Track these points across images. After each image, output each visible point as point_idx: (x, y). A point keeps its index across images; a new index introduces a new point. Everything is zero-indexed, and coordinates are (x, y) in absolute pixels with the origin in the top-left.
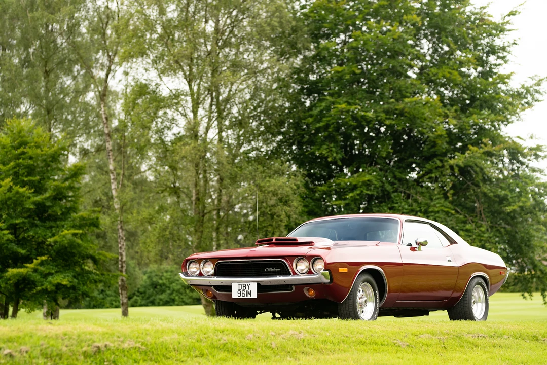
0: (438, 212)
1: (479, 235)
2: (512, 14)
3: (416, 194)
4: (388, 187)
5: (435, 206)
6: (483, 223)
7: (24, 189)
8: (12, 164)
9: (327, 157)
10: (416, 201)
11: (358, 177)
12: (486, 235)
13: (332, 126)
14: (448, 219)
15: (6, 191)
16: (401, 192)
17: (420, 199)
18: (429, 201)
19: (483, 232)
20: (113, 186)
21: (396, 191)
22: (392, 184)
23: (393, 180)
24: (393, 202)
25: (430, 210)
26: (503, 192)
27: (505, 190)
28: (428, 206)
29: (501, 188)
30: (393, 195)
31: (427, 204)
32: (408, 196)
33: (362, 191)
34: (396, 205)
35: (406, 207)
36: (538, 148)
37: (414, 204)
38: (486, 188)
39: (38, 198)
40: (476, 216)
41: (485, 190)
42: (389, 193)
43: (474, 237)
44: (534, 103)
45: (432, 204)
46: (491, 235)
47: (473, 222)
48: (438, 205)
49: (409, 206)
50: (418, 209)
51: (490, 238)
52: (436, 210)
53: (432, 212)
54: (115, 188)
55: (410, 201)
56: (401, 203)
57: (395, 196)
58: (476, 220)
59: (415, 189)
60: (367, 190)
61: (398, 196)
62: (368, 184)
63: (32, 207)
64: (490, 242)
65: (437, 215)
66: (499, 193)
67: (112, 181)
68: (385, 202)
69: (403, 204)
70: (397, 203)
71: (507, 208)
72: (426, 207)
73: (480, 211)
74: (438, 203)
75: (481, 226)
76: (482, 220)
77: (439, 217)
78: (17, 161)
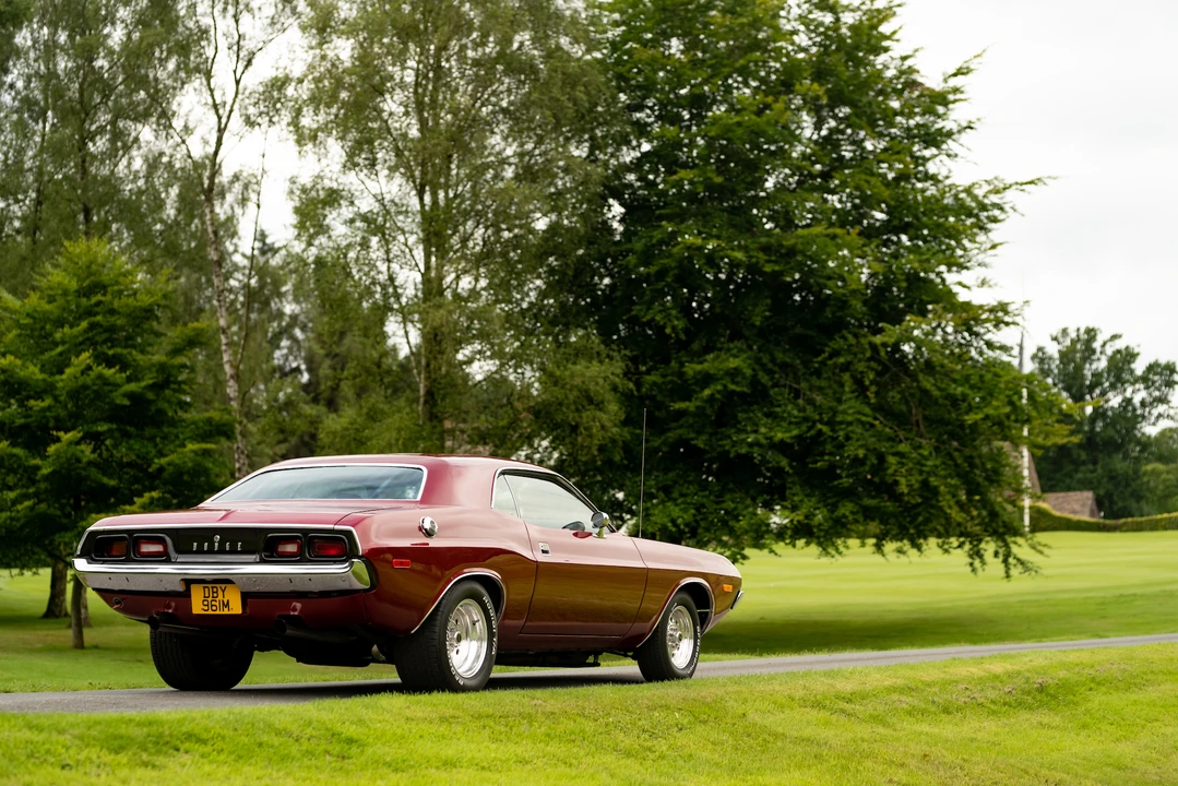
0: (850, 424)
1: (919, 463)
2: (959, 72)
3: (810, 390)
4: (764, 378)
5: (845, 412)
6: (924, 442)
7: (113, 371)
8: (84, 324)
9: (664, 327)
10: (811, 402)
11: (714, 360)
12: (930, 463)
13: (671, 273)
14: (866, 434)
15: (78, 375)
16: (784, 386)
17: (819, 399)
18: (834, 404)
19: (926, 458)
20: (226, 358)
21: (776, 385)
22: (770, 373)
23: (770, 365)
24: (772, 405)
25: (838, 419)
26: (960, 389)
27: (962, 385)
28: (835, 413)
29: (955, 381)
30: (771, 392)
31: (831, 408)
32: (797, 394)
33: (725, 386)
34: (778, 409)
35: (795, 412)
36: (1003, 307)
37: (808, 407)
38: (927, 383)
39: (132, 387)
40: (911, 430)
41: (928, 386)
42: (764, 386)
43: (911, 465)
44: (990, 226)
45: (841, 408)
46: (938, 462)
47: (907, 439)
48: (851, 411)
49: (799, 411)
50: (817, 417)
51: (936, 467)
52: (849, 419)
53: (841, 423)
54: (229, 361)
55: (801, 402)
56: (786, 405)
57: (776, 394)
58: (910, 436)
59: (808, 381)
60: (733, 382)
61: (781, 394)
62: (734, 374)
63: (126, 402)
64: (936, 475)
65: (850, 428)
66: (952, 391)
67: (224, 348)
68: (757, 404)
69: (790, 407)
70: (779, 406)
71: (966, 417)
72: (831, 414)
73: (917, 421)
74: (850, 408)
75: (920, 447)
76: (921, 437)
77: (852, 432)
78: (93, 319)
